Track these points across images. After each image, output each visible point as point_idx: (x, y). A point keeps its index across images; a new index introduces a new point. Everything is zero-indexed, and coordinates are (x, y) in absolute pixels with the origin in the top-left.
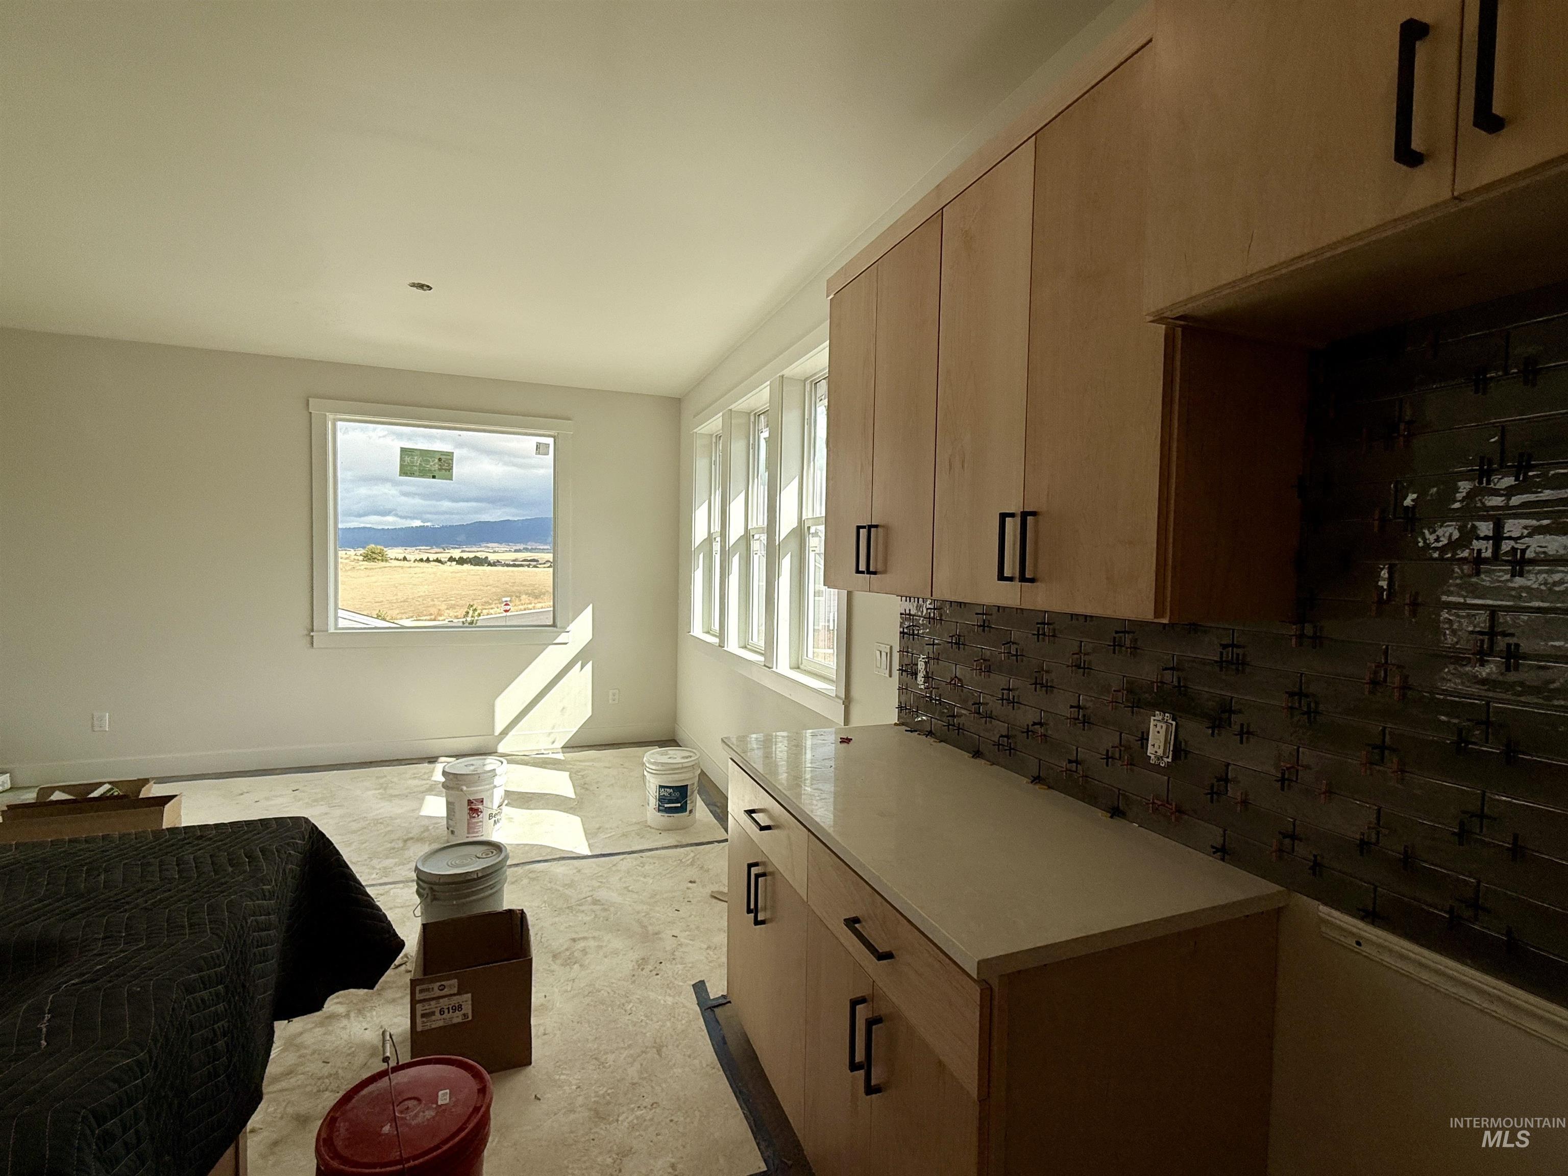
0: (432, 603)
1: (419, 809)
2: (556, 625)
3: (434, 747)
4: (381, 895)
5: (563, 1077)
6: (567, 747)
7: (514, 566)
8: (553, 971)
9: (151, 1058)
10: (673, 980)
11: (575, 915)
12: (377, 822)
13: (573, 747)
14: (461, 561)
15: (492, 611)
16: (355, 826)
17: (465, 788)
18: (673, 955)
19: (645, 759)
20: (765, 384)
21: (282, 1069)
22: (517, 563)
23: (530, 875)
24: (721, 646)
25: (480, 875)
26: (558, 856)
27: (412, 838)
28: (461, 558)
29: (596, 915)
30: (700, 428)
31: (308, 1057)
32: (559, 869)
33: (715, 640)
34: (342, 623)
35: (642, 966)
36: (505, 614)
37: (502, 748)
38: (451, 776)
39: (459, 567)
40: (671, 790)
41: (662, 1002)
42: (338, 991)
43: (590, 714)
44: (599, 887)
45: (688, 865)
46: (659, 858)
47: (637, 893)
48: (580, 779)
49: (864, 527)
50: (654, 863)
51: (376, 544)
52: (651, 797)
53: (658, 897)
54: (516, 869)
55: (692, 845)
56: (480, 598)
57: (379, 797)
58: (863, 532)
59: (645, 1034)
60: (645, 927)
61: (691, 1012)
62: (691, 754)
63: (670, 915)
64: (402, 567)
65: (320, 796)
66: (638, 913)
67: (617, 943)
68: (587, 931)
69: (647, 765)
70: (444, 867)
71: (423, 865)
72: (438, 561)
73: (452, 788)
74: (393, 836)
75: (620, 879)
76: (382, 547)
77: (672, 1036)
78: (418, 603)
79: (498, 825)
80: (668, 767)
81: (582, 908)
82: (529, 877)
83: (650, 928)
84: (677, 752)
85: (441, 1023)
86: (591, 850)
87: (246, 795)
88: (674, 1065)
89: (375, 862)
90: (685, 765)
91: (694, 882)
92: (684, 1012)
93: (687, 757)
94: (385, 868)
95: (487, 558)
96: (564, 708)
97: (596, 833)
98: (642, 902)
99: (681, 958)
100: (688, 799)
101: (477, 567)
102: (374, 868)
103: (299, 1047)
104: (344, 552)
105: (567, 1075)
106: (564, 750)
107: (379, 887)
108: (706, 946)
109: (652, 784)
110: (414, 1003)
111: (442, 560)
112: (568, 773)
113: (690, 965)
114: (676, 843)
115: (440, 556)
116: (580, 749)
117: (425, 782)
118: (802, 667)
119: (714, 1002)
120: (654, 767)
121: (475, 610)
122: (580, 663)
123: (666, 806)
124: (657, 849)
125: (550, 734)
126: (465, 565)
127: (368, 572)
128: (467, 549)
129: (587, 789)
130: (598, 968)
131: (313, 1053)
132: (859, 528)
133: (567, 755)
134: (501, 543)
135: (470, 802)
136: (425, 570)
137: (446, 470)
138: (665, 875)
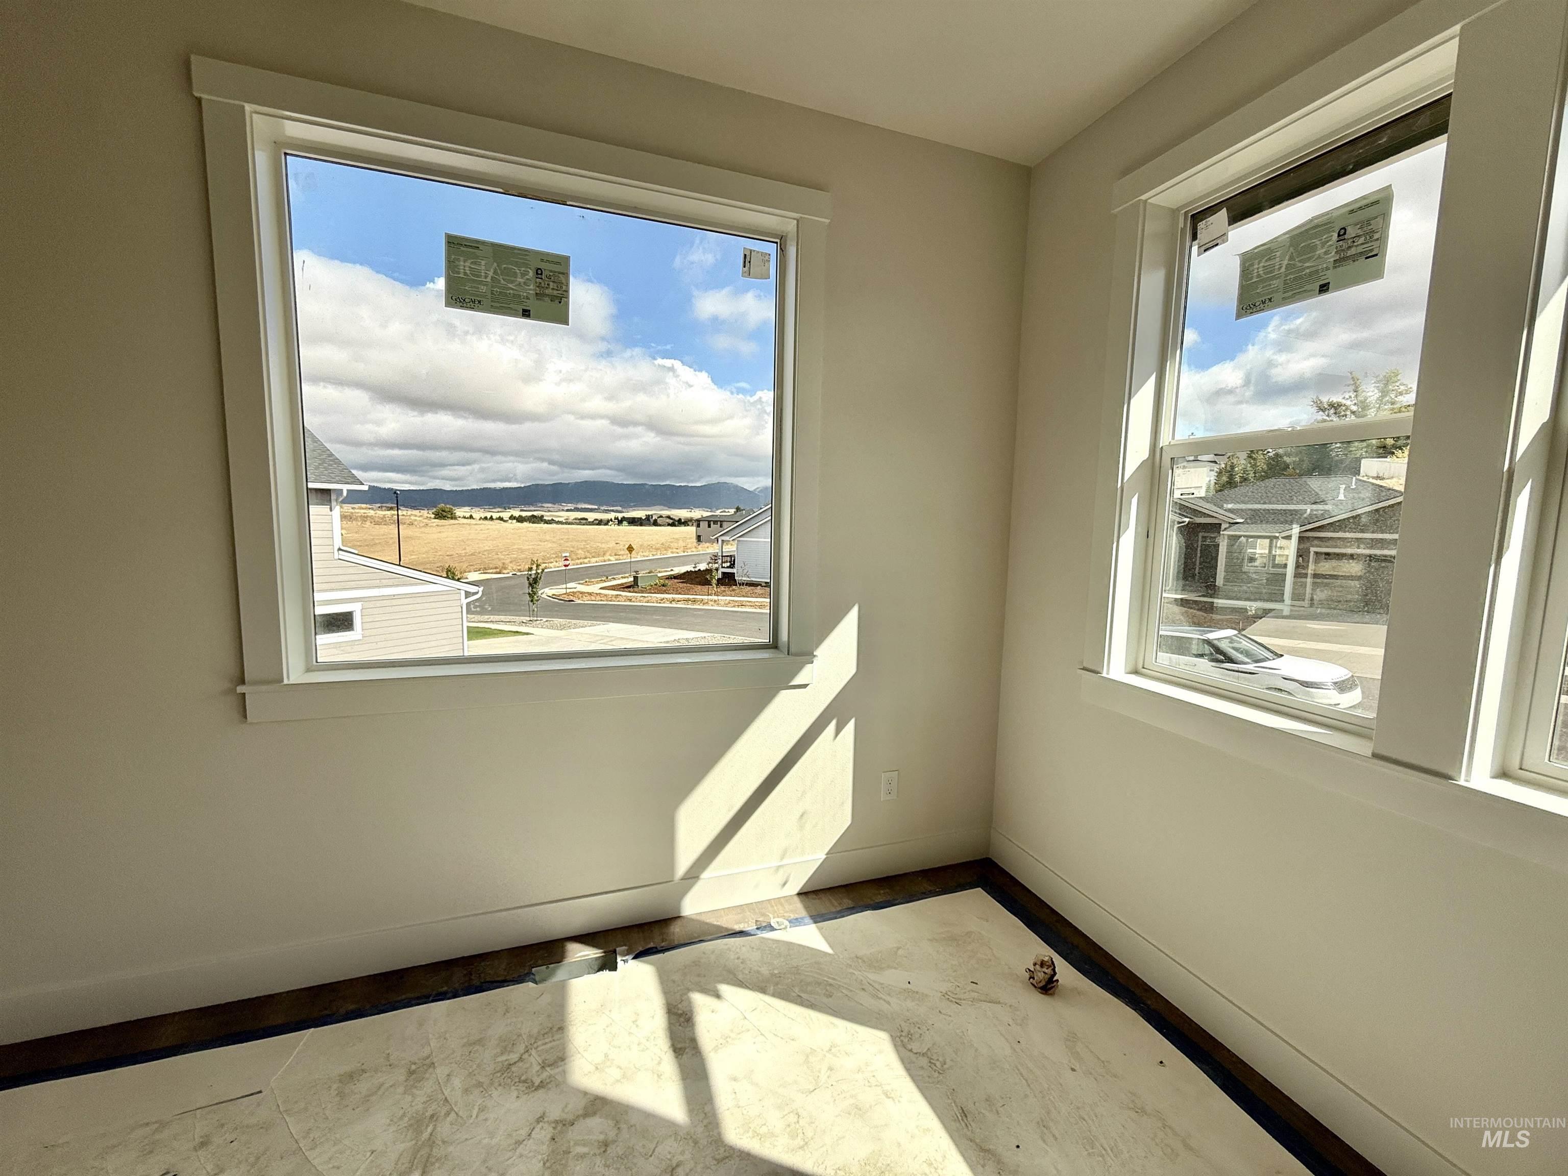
0: (496, 557)
6: (808, 893)
7: (567, 523)
13: (817, 892)
14: (520, 520)
22: (569, 521)
28: (520, 517)
39: (519, 524)
51: (446, 504)
56: (538, 552)
64: (469, 524)
72: (501, 519)
76: (451, 506)
78: (484, 556)
95: (543, 516)
96: (802, 816)
101: (535, 525)
104: (417, 511)
106: (801, 898)
111: (504, 518)
115: (503, 515)
122: (834, 724)
125: (775, 869)
126: (525, 523)
127: (439, 529)
128: (525, 509)
134: (554, 504)
136: (489, 527)
137: (553, 298)
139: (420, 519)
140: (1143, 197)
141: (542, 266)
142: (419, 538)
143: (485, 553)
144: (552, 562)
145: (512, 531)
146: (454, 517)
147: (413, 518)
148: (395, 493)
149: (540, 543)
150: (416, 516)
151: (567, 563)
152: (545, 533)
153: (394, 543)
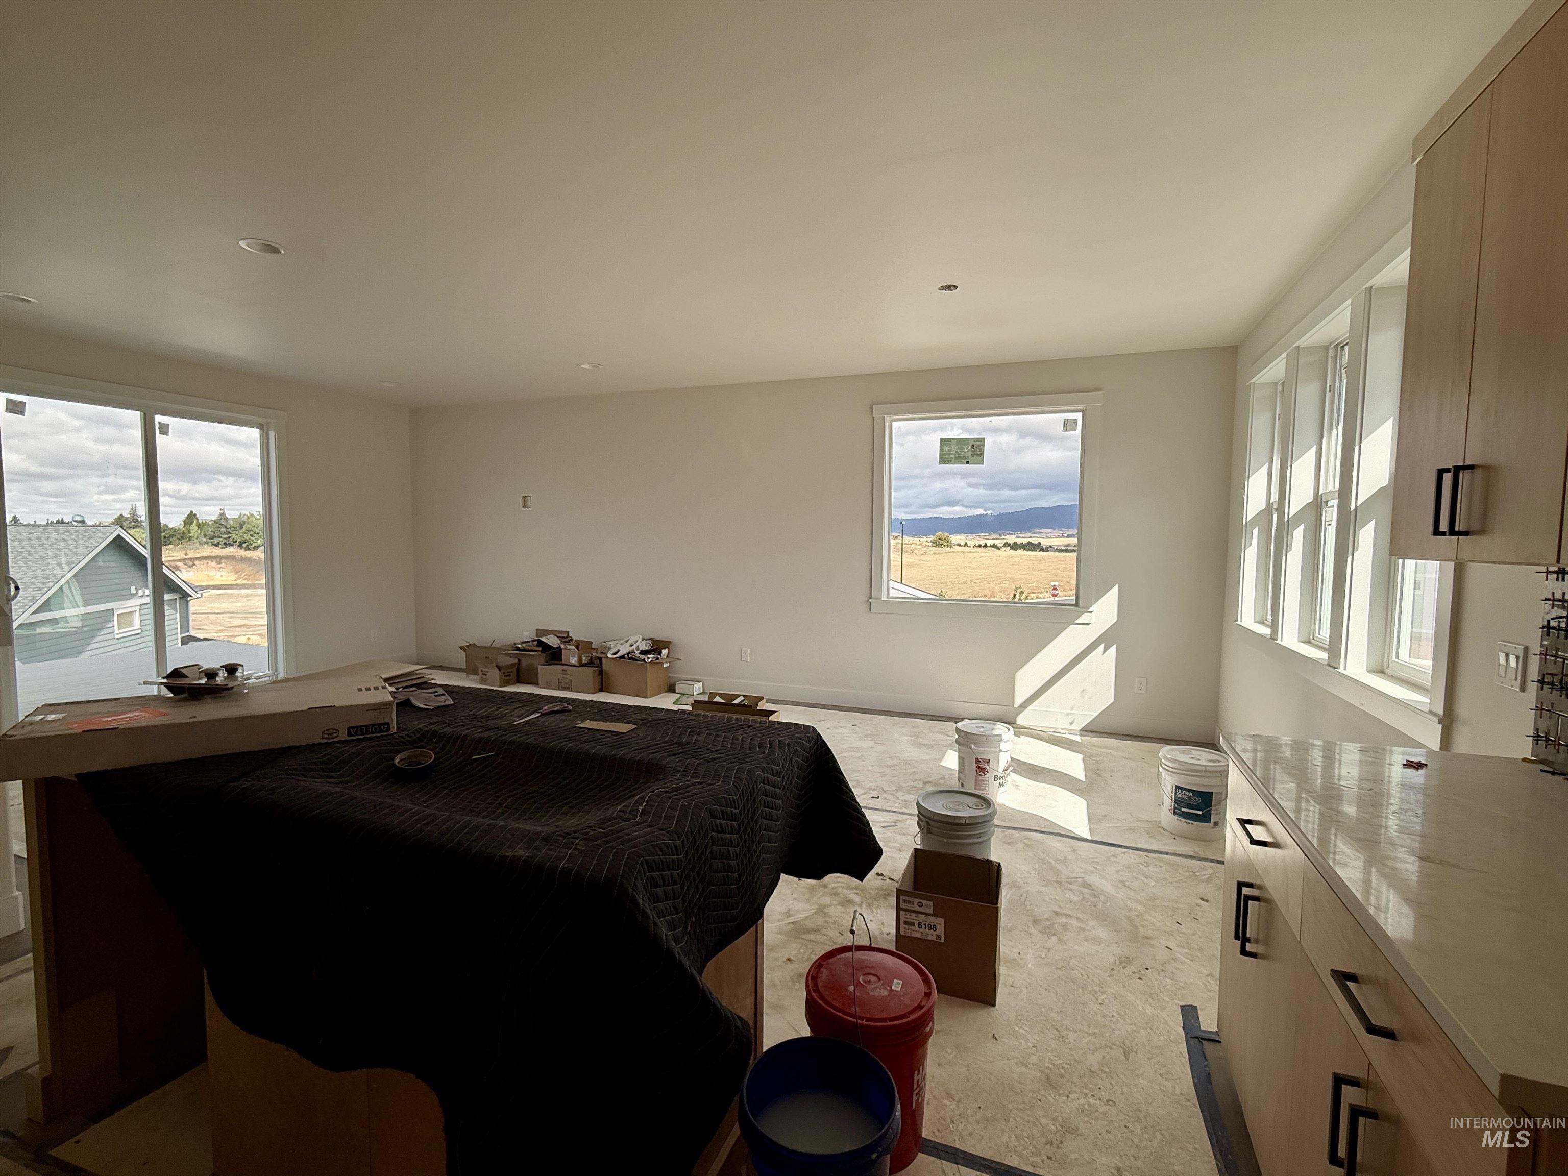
0: (987, 586)
1: (941, 760)
2: (1079, 605)
3: (959, 709)
4: (900, 821)
5: (1021, 1031)
6: (1086, 731)
7: (1066, 551)
8: (1030, 934)
9: (684, 847)
10: (1158, 991)
11: (1062, 891)
12: (907, 763)
13: (1091, 732)
14: (1015, 547)
15: (1041, 595)
16: (890, 762)
17: (973, 746)
18: (1163, 966)
19: (1160, 754)
20: (1345, 304)
21: (813, 926)
22: (1069, 548)
23: (1026, 841)
24: (1273, 637)
25: (967, 822)
26: (1056, 831)
27: (930, 782)
28: (1015, 544)
29: (1084, 898)
30: (1259, 375)
31: (830, 924)
32: (1055, 843)
33: (1267, 631)
34: (893, 593)
35: (1124, 964)
36: (1052, 599)
37: (1020, 720)
38: (963, 734)
39: (1013, 552)
40: (1191, 794)
41: (1140, 1008)
42: (837, 873)
43: (1112, 700)
44: (1092, 872)
45: (1203, 881)
46: (1167, 863)
47: (1134, 890)
48: (1094, 764)
49: (1448, 471)
50: (1161, 867)
51: (943, 532)
52: (1166, 797)
53: (1158, 902)
54: (1014, 832)
55: (1212, 861)
56: (1031, 582)
57: (911, 742)
58: (1448, 478)
59: (1113, 1030)
60: (1136, 927)
61: (1173, 1032)
62: (1220, 759)
63: (1169, 924)
64: (963, 552)
65: (869, 733)
66: (1130, 910)
67: (1102, 933)
68: (1072, 910)
69: (1163, 761)
70: (940, 807)
71: (923, 800)
72: (994, 546)
73: (963, 745)
74: (917, 777)
75: (1118, 872)
76: (948, 534)
77: (1144, 1045)
78: (975, 585)
79: (1003, 789)
80: (1186, 766)
81: (1071, 886)
82: (1024, 843)
83: (1141, 929)
84: (1204, 753)
85: (918, 935)
86: (1091, 835)
87: (823, 722)
88: (1142, 1075)
89: (900, 794)
90: (1208, 769)
91: (1207, 901)
92: (1164, 1029)
93: (1214, 761)
94: (906, 801)
95: (1039, 543)
96: (1083, 691)
97: (1100, 820)
98: (1137, 901)
99: (1173, 973)
100: (1213, 808)
101: (1030, 553)
102: (898, 799)
103: (826, 915)
104: (918, 539)
105: (1026, 1031)
106: (1083, 733)
107: (899, 815)
108: (1206, 973)
109: (1168, 782)
110: (899, 909)
111: (998, 545)
112: (1082, 756)
113: (1182, 985)
114: (1191, 853)
115: (996, 542)
116: (1098, 735)
117: (949, 738)
118: (1387, 671)
119: (1203, 1034)
120: (1170, 765)
121: (1022, 593)
122: (1102, 646)
123: (1183, 809)
124: (1167, 854)
125: (1068, 714)
126: (1019, 550)
127: (936, 557)
128: (1021, 535)
129: (1099, 775)
130: (1076, 947)
131: (834, 923)
132: (1441, 472)
133: (1083, 738)
134: (1054, 529)
135: (977, 761)
136: (983, 555)
137: (978, 455)
138: (1171, 883)
139: (920, 547)
140: (1253, 381)
141: (974, 443)
142: (918, 566)
143: (977, 582)
144: (1041, 593)
145: (1004, 559)
146: (950, 545)
147: (913, 546)
148: (901, 523)
149: (1034, 573)
150: (916, 544)
151: (1055, 592)
152: (1040, 561)
153: (897, 570)
